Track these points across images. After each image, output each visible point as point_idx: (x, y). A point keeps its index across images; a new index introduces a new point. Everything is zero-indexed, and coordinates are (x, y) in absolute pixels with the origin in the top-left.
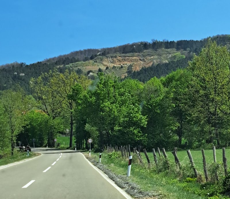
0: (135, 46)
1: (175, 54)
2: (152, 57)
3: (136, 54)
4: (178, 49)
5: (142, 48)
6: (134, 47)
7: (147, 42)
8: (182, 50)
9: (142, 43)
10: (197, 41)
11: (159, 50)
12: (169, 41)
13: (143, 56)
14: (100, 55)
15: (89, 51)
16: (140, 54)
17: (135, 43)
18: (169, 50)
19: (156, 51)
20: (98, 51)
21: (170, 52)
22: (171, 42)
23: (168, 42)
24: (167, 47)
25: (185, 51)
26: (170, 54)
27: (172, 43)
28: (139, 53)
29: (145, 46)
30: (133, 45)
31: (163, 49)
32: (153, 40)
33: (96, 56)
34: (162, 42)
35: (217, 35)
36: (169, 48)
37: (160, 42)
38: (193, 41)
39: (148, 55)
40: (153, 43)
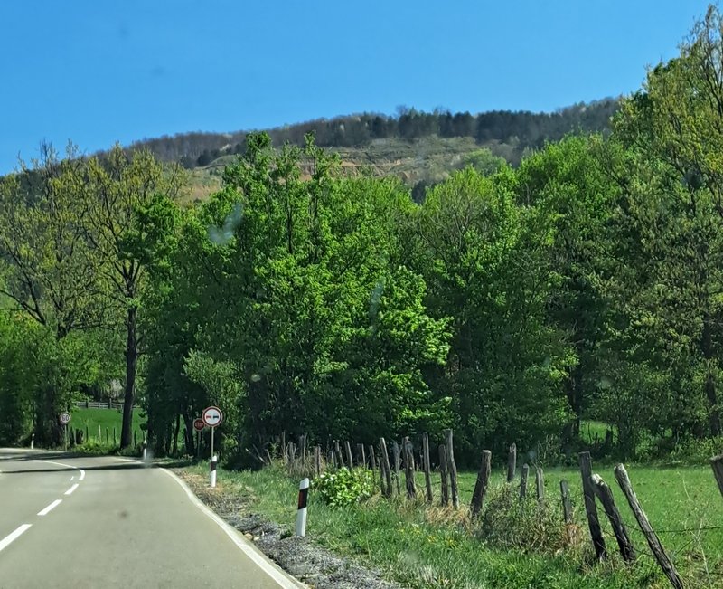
0: (342, 127)
1: (474, 154)
2: (399, 162)
3: (347, 150)
4: (481, 139)
5: (367, 133)
6: (339, 130)
7: (383, 115)
8: (496, 141)
9: (365, 118)
10: (542, 115)
11: (422, 141)
12: (453, 114)
13: (370, 159)
14: (229, 151)
15: (194, 138)
16: (362, 152)
17: (344, 117)
18: (452, 141)
19: (412, 142)
20: (223, 140)
21: (455, 148)
22: (459, 115)
23: (449, 115)
24: (446, 133)
25: (504, 145)
26: (455, 152)
27: (463, 118)
28: (357, 147)
29: (377, 126)
30: (335, 124)
31: (435, 136)
32: (400, 108)
33: (216, 154)
34: (429, 116)
35: (606, 98)
36: (451, 135)
37: (423, 114)
38: (528, 114)
39: (386, 154)
40: (401, 118)
